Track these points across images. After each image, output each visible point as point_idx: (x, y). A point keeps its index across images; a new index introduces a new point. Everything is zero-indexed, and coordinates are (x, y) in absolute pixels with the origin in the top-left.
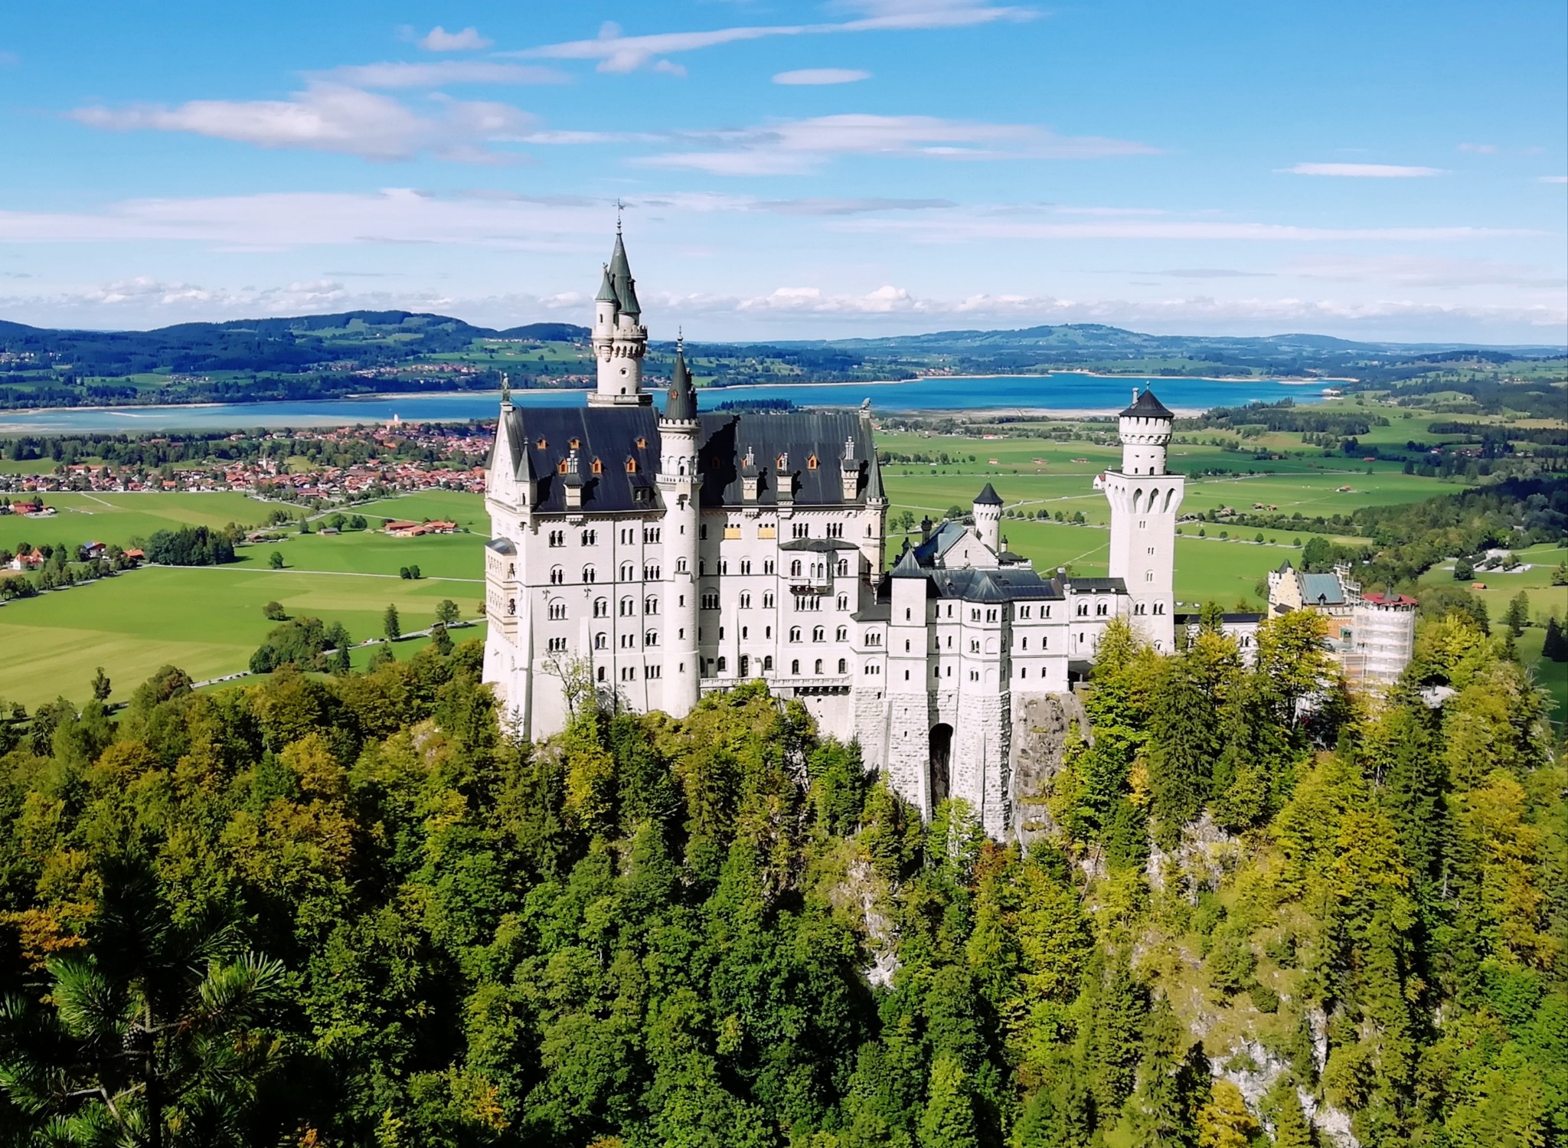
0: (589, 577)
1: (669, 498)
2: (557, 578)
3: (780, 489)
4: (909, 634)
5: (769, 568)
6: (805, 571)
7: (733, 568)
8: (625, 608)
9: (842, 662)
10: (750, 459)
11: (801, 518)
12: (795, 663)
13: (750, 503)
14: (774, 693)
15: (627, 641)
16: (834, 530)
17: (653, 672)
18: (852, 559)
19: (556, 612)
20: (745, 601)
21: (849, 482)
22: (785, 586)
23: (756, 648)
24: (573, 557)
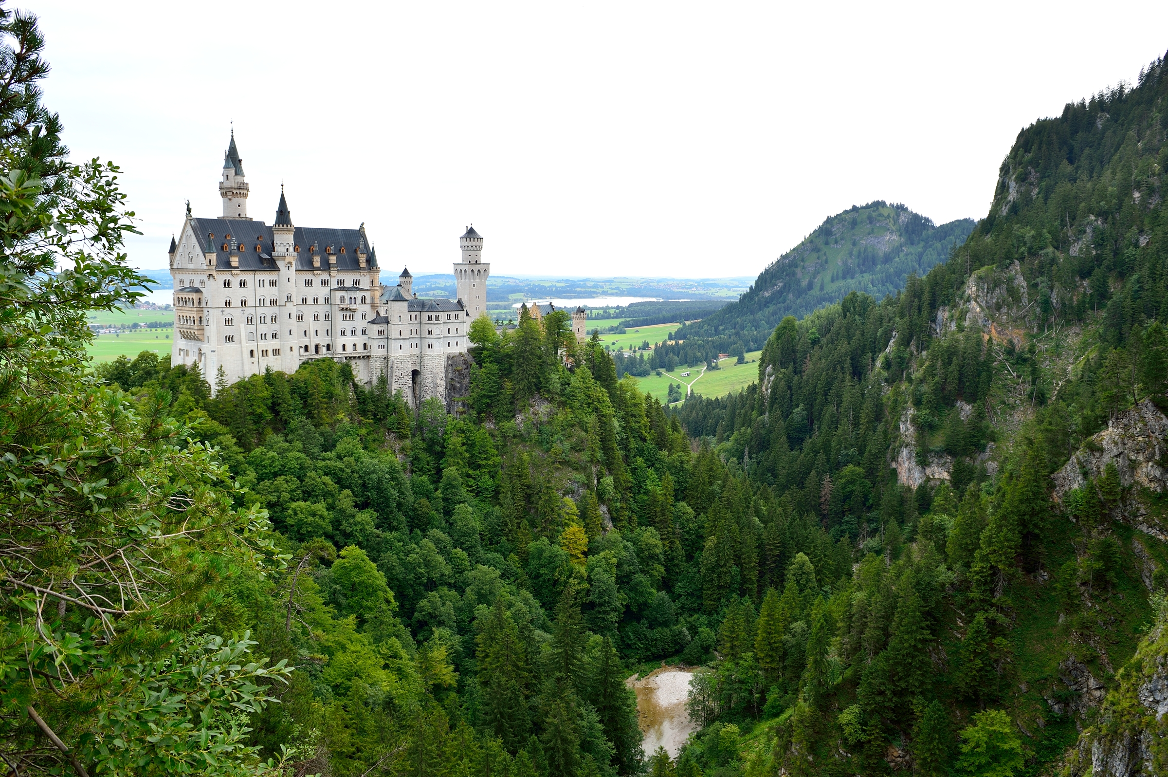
0: (244, 303)
1: (280, 264)
2: (228, 304)
3: (331, 262)
4: (401, 327)
5: (327, 300)
6: (347, 302)
7: (310, 301)
8: (262, 320)
9: (365, 345)
10: (316, 247)
11: (341, 276)
12: (344, 346)
13: (318, 268)
14: (335, 360)
15: (263, 337)
16: (356, 282)
17: (276, 352)
18: (368, 295)
19: (229, 322)
20: (316, 317)
21: (362, 259)
22: (336, 308)
23: (323, 340)
24: (236, 294)
